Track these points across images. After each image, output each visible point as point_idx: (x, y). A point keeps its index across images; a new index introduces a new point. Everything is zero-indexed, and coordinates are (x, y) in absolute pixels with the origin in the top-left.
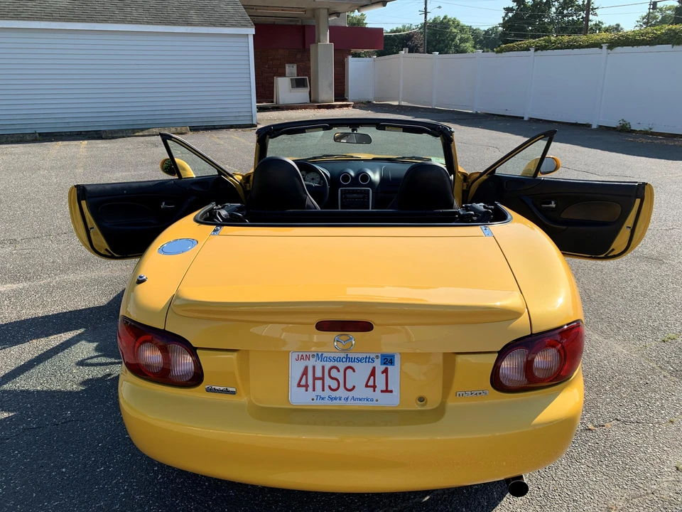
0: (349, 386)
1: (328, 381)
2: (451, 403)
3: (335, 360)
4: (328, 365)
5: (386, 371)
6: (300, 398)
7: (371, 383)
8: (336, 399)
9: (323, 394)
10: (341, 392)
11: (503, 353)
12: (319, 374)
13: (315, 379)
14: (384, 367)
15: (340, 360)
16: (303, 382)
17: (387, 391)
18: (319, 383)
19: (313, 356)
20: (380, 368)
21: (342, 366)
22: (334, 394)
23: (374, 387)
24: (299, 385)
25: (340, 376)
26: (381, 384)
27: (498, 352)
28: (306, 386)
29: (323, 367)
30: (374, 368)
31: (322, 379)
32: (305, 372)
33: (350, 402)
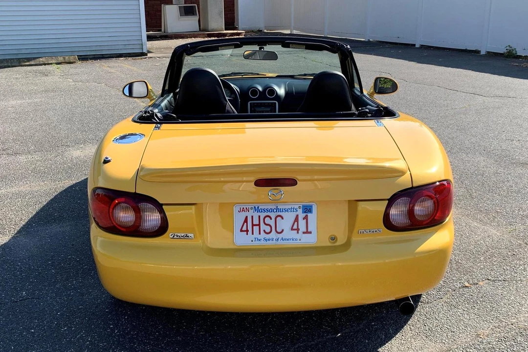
0: (279, 230)
1: (263, 226)
2: (354, 239)
3: (268, 211)
4: (263, 215)
5: (306, 218)
6: (243, 240)
7: (295, 227)
8: (269, 240)
9: (260, 237)
10: (273, 235)
11: (392, 201)
12: (256, 222)
13: (253, 225)
14: (305, 214)
15: (272, 211)
16: (244, 228)
17: (307, 232)
18: (256, 228)
19: (252, 208)
20: (301, 216)
21: (273, 215)
22: (268, 236)
23: (298, 230)
24: (241, 231)
25: (272, 223)
26: (302, 228)
27: (388, 200)
28: (247, 231)
29: (259, 216)
30: (297, 216)
31: (259, 225)
32: (246, 221)
33: (280, 242)
